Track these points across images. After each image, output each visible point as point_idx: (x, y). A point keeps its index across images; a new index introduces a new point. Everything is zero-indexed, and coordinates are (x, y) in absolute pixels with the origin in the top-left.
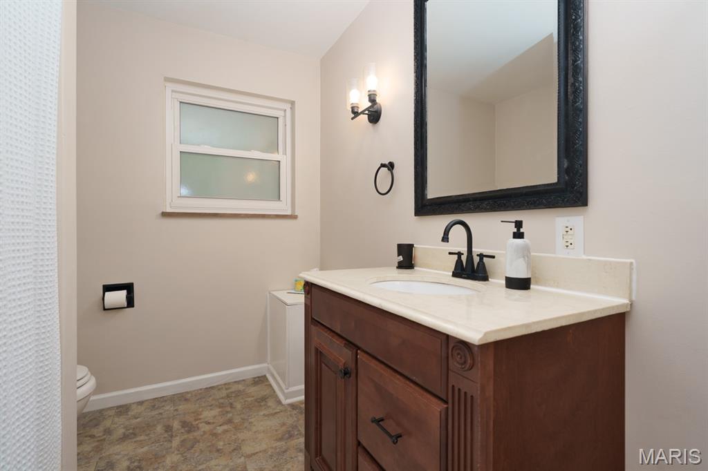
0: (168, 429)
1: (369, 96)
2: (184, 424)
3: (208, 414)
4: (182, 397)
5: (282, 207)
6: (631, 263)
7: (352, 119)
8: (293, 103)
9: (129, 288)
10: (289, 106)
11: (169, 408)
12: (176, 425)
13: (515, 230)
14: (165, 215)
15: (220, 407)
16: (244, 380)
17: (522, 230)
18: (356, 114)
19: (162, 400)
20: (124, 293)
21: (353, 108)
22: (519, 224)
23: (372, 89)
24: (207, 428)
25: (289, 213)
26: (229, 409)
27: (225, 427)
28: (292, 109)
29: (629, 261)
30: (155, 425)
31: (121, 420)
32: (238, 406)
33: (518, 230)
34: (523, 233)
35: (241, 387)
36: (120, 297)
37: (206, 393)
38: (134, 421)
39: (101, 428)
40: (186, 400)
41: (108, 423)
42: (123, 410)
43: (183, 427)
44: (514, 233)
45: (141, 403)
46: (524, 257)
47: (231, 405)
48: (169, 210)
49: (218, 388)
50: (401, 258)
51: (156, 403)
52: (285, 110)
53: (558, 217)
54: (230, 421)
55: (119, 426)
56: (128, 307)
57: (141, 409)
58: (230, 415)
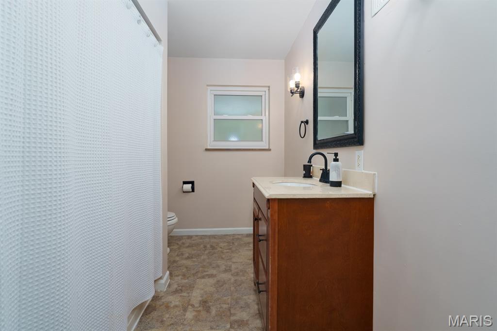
0: (205, 247)
1: (296, 84)
2: (212, 246)
3: (222, 245)
4: (214, 237)
5: (263, 145)
6: (375, 174)
7: (292, 96)
8: (269, 87)
9: (192, 183)
10: (268, 88)
11: (207, 240)
12: (208, 246)
13: (334, 157)
14: (207, 150)
15: (227, 243)
16: (242, 234)
17: (338, 158)
18: (292, 93)
19: (205, 236)
20: (190, 185)
21: (291, 90)
22: (336, 155)
23: (297, 81)
24: (220, 249)
25: (267, 148)
26: (231, 244)
27: (228, 251)
28: (269, 90)
29: (375, 173)
30: (200, 245)
31: (189, 241)
32: (236, 244)
33: (336, 157)
34: (338, 159)
35: (240, 237)
36: (188, 187)
37: (223, 237)
38: (193, 242)
39: (181, 242)
40: (215, 238)
41: (184, 241)
42: (190, 237)
43: (211, 247)
44: (334, 159)
45: (197, 236)
46: (335, 171)
47: (233, 243)
48: (209, 148)
49: (230, 235)
50: (304, 172)
51: (203, 237)
52: (265, 91)
53: (357, 150)
54: (230, 249)
55: (188, 242)
56: (192, 192)
57: (197, 238)
58: (231, 247)
